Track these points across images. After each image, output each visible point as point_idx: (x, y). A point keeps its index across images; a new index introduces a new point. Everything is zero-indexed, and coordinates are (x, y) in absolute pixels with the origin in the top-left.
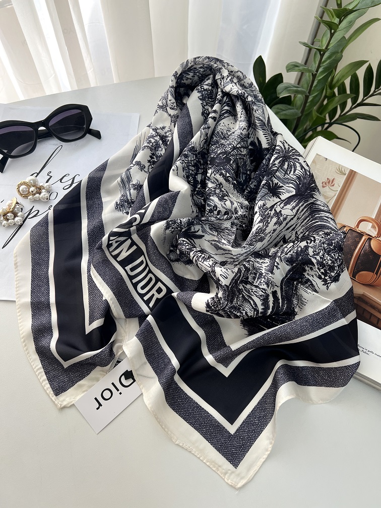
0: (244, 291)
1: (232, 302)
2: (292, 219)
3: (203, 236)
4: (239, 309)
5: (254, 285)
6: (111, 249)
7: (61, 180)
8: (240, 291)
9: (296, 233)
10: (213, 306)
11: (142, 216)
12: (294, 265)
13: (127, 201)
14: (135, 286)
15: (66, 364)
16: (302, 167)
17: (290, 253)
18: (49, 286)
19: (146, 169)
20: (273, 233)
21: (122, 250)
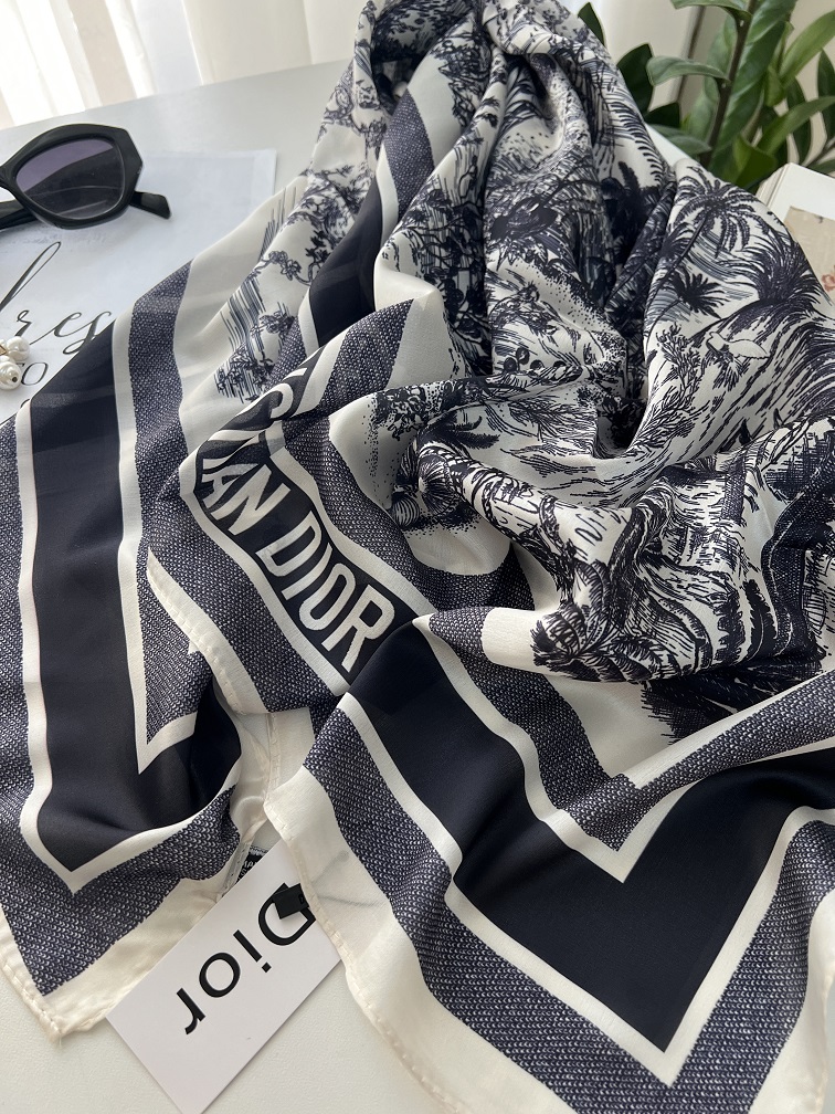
0: (654, 587)
1: (621, 623)
2: (762, 369)
3: (495, 439)
4: (647, 645)
5: (684, 568)
6: (210, 501)
7: (57, 330)
8: (641, 587)
9: (776, 414)
10: (561, 638)
11: (298, 386)
12: (799, 495)
13: (252, 365)
14: (292, 607)
15: (75, 880)
16: (766, 228)
17: (783, 458)
18: (20, 630)
19: (303, 274)
20: (713, 410)
21: (244, 503)
